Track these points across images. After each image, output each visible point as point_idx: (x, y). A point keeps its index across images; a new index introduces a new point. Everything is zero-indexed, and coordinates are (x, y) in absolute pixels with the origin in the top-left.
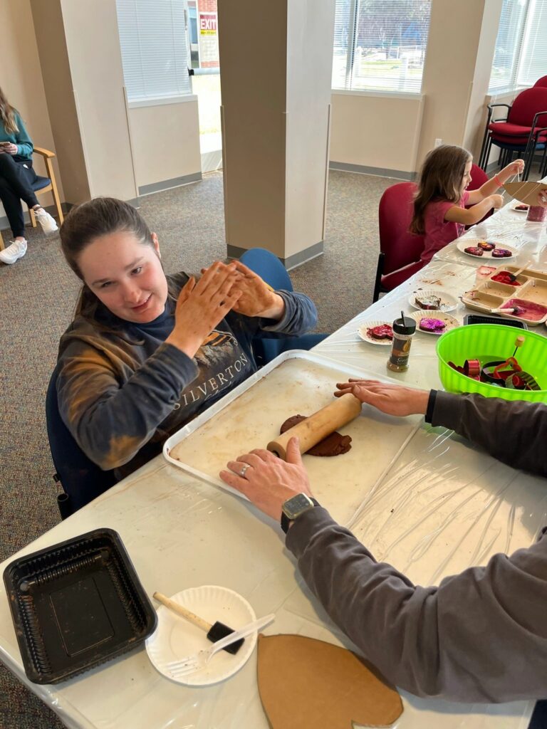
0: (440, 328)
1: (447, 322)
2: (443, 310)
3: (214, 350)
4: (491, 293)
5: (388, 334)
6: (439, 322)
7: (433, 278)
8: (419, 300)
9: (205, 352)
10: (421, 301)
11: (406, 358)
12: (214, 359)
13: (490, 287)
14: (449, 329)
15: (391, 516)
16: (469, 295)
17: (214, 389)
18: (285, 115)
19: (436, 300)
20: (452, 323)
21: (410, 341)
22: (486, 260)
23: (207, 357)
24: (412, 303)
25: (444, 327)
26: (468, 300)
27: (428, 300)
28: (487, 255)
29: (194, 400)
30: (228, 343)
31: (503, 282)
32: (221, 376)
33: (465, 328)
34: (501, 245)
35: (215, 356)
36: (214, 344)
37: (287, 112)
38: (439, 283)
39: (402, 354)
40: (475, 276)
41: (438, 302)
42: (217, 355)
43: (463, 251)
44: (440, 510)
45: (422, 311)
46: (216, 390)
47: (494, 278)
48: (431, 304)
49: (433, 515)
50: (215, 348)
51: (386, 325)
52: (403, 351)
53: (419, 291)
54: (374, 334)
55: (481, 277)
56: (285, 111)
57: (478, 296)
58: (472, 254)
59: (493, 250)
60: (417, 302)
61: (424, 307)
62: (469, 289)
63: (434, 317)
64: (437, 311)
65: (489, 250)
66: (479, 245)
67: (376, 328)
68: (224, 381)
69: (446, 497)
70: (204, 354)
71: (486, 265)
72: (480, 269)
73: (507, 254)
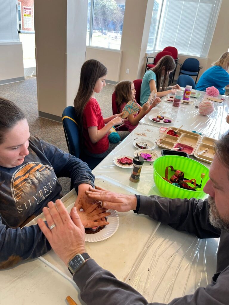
0: (150, 158)
1: (152, 155)
2: (149, 149)
3: (40, 174)
4: (167, 140)
5: (128, 162)
6: (149, 155)
7: (141, 133)
8: (138, 144)
9: (35, 175)
10: (139, 145)
11: (139, 176)
12: (41, 179)
13: (166, 137)
14: (153, 160)
15: (149, 273)
16: (159, 141)
17: (41, 196)
18: (66, 54)
19: (145, 144)
20: (154, 155)
21: (141, 168)
22: (161, 124)
23: (37, 178)
24: (135, 145)
25: (151, 157)
26: (158, 144)
27: (142, 144)
28: (162, 122)
29: (31, 205)
30: (47, 170)
31: (171, 135)
32: (45, 188)
33: (162, 157)
34: (167, 117)
35: (41, 177)
36: (40, 170)
37: (67, 53)
38: (144, 135)
39: (137, 174)
40: (158, 131)
41: (146, 145)
42: (42, 177)
43: (151, 120)
44: (171, 266)
45: (141, 149)
46: (42, 197)
47: (167, 133)
48: (144, 146)
49: (169, 269)
50: (41, 172)
51: (126, 157)
52: (138, 172)
53: (136, 139)
54: (121, 162)
55: (162, 132)
57: (163, 142)
58: (155, 121)
59: (163, 120)
60: (137, 145)
61: (141, 147)
62: (158, 138)
63: (146, 152)
64: (147, 149)
65: (162, 119)
66: (158, 117)
67: (122, 159)
68: (46, 191)
69: (173, 257)
70: (35, 177)
71: (162, 126)
72: (161, 128)
73: (170, 122)
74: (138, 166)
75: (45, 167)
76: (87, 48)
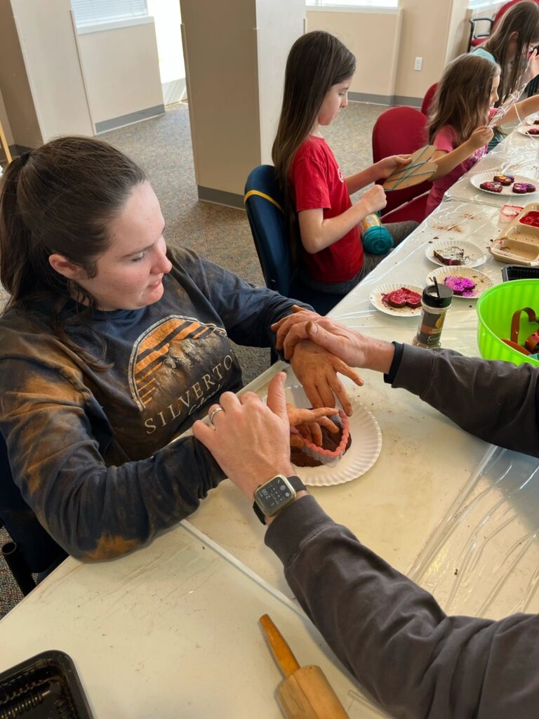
0: (470, 289)
1: (475, 281)
2: (469, 264)
3: (196, 344)
4: (521, 239)
5: (409, 301)
6: (466, 281)
7: (448, 223)
8: (438, 253)
9: (185, 348)
10: (442, 255)
11: (438, 335)
12: (198, 358)
13: (519, 232)
14: (480, 293)
15: (456, 581)
16: (497, 244)
17: (198, 397)
18: (256, 31)
19: (459, 252)
20: (482, 282)
21: (444, 314)
22: (507, 197)
23: (187, 355)
24: (429, 255)
25: (474, 287)
26: (496, 250)
27: (449, 253)
28: (507, 190)
29: (174, 417)
30: (213, 334)
31: (533, 224)
32: (207, 378)
33: (505, 285)
34: (522, 178)
35: (198, 353)
37: (258, 28)
38: (456, 229)
39: (434, 332)
40: (497, 218)
41: (462, 254)
42: (200, 351)
43: (478, 187)
44: (519, 566)
45: (445, 268)
46: (200, 399)
47: (522, 220)
48: (454, 258)
49: (513, 575)
50: (197, 341)
51: (404, 289)
52: (434, 326)
53: (434, 241)
54: (391, 301)
55: (507, 219)
56: (256, 27)
57: (508, 245)
58: (489, 190)
59: (512, 185)
60: (437, 256)
61: (446, 262)
62: (496, 236)
63: (459, 275)
64: (463, 266)
65: (508, 184)
66: (496, 179)
67: (393, 293)
68: (209, 385)
69: (523, 544)
70: (184, 351)
71: (508, 203)
72: (503, 209)
73: (530, 189)
74: (434, 311)
75: (207, 328)
76: (307, 12)
